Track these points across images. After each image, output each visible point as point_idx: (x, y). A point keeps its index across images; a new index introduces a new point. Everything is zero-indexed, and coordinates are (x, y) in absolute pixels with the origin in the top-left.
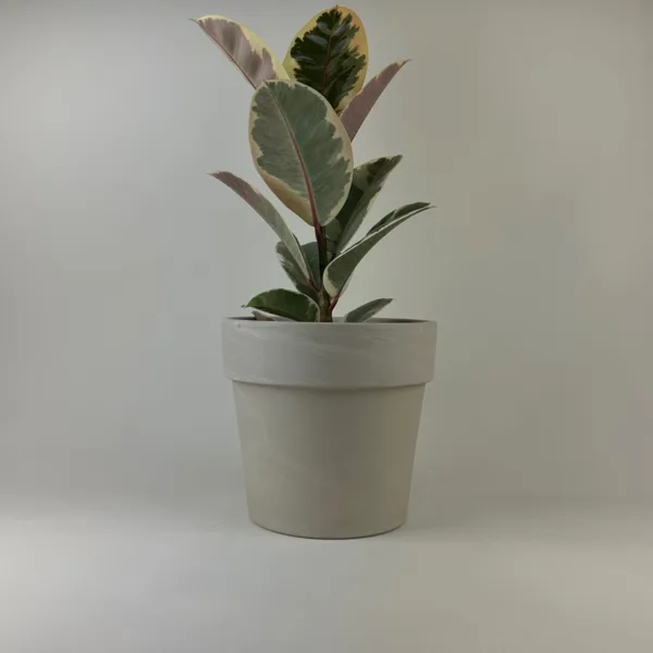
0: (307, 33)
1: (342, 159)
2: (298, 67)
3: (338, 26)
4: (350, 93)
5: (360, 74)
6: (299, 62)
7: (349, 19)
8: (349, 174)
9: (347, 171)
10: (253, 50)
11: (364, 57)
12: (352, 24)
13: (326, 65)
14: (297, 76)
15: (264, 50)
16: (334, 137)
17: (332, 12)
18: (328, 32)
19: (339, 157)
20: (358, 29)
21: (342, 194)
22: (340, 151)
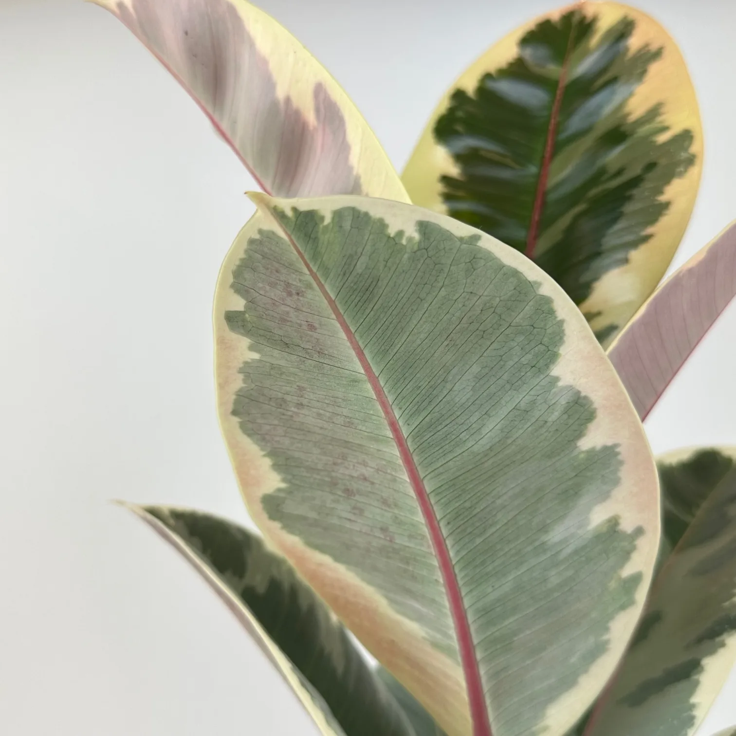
0: (488, 76)
1: (613, 523)
2: (454, 170)
3: (587, 53)
4: (636, 255)
5: (674, 191)
6: (459, 158)
7: (624, 29)
8: (636, 579)
9: (627, 571)
10: (281, 93)
11: (686, 137)
12: (634, 43)
13: (544, 164)
14: (447, 198)
15: (319, 90)
16: (586, 443)
17: (568, 18)
18: (552, 70)
19: (598, 517)
20: (657, 55)
21: (600, 649)
22: (605, 496)
